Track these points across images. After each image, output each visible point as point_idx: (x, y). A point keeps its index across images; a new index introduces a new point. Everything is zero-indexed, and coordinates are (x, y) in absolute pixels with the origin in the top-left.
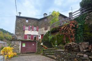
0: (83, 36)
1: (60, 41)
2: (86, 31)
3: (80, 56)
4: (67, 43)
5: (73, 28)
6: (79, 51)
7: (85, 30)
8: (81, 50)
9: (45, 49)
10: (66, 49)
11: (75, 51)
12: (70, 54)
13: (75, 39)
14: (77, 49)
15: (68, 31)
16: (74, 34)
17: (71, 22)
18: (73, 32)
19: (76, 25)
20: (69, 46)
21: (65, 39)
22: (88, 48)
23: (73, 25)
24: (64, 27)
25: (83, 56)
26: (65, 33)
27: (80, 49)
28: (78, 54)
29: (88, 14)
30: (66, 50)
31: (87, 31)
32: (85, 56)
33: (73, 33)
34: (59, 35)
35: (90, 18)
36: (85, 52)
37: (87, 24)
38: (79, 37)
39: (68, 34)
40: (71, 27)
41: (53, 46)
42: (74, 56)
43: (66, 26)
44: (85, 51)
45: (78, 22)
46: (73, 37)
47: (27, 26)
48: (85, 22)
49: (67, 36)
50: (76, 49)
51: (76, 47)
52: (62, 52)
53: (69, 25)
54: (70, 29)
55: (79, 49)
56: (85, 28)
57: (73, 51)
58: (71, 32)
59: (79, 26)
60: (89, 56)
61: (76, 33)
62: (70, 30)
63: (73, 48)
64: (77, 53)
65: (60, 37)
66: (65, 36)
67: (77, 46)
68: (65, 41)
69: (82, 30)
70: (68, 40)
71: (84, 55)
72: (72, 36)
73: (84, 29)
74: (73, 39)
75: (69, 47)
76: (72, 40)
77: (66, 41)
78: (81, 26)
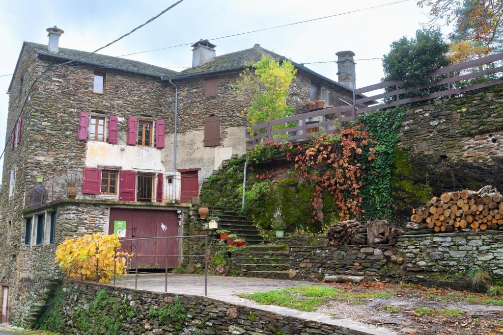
0: (391, 196)
1: (298, 213)
2: (401, 177)
3: (367, 254)
4: (327, 221)
5: (354, 158)
6: (366, 244)
7: (397, 171)
8: (371, 239)
9: (233, 249)
10: (331, 240)
11: (356, 243)
12: (343, 253)
13: (361, 207)
14: (362, 238)
15: (334, 169)
16: (357, 183)
17: (348, 131)
18: (355, 173)
19: (366, 148)
20: (342, 230)
21: (318, 204)
22: (383, 234)
23: (354, 145)
24: (319, 151)
25: (372, 254)
26: (321, 174)
27: (368, 237)
28: (362, 250)
29: (409, 112)
30: (332, 243)
31: (405, 178)
32: (377, 252)
33: (353, 178)
34: (295, 185)
35: (414, 126)
36: (378, 243)
37: (404, 149)
38: (377, 199)
39: (332, 181)
40: (347, 153)
41: (263, 234)
42: (354, 257)
43: (326, 147)
44: (377, 240)
45: (374, 137)
46: (353, 197)
47: (99, 114)
48: (399, 141)
49: (329, 192)
50: (357, 237)
51: (358, 232)
52: (318, 251)
53: (340, 142)
54: (341, 162)
55: (366, 239)
56: (397, 166)
57: (350, 243)
58: (348, 175)
59: (377, 154)
60: (384, 250)
61: (366, 179)
62: (341, 166)
63: (350, 236)
64: (361, 248)
65: (298, 191)
66: (318, 188)
67: (361, 230)
68: (321, 215)
69: (388, 170)
70: (331, 210)
71: (376, 250)
72: (348, 194)
73: (393, 166)
74: (353, 204)
75: (339, 232)
76: (349, 209)
77: (323, 211)
78: (386, 153)
